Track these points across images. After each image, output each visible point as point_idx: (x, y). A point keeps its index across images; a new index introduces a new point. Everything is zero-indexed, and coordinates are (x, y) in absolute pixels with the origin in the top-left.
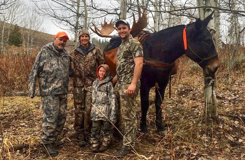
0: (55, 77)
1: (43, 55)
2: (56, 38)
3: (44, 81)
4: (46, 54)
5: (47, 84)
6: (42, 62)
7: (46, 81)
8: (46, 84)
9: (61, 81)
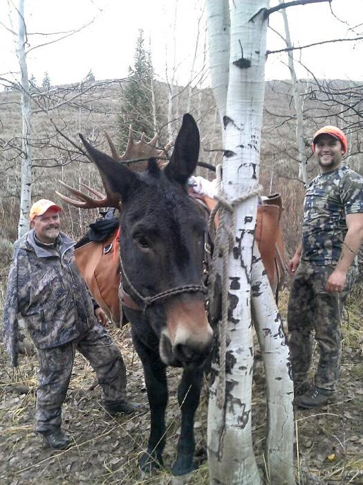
0: (59, 308)
1: (23, 272)
2: (35, 221)
3: (39, 321)
4: (27, 267)
5: (46, 326)
6: (24, 288)
7: (43, 320)
8: (43, 326)
9: (73, 311)
